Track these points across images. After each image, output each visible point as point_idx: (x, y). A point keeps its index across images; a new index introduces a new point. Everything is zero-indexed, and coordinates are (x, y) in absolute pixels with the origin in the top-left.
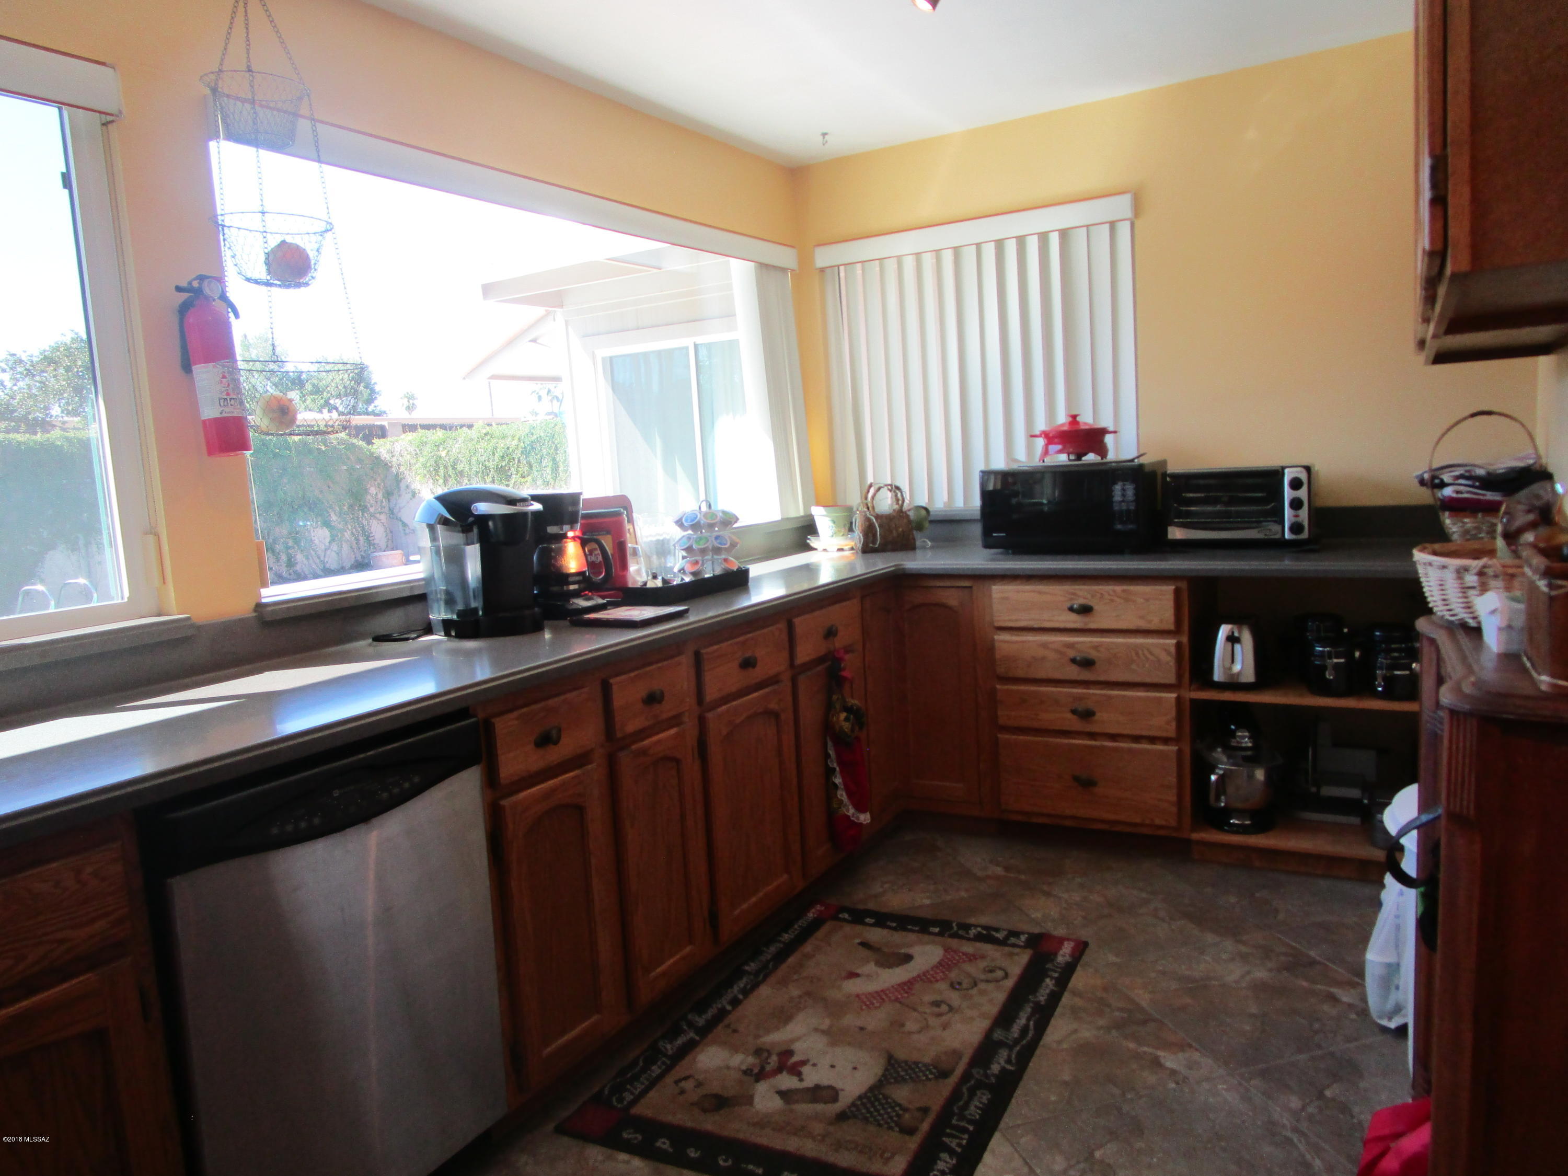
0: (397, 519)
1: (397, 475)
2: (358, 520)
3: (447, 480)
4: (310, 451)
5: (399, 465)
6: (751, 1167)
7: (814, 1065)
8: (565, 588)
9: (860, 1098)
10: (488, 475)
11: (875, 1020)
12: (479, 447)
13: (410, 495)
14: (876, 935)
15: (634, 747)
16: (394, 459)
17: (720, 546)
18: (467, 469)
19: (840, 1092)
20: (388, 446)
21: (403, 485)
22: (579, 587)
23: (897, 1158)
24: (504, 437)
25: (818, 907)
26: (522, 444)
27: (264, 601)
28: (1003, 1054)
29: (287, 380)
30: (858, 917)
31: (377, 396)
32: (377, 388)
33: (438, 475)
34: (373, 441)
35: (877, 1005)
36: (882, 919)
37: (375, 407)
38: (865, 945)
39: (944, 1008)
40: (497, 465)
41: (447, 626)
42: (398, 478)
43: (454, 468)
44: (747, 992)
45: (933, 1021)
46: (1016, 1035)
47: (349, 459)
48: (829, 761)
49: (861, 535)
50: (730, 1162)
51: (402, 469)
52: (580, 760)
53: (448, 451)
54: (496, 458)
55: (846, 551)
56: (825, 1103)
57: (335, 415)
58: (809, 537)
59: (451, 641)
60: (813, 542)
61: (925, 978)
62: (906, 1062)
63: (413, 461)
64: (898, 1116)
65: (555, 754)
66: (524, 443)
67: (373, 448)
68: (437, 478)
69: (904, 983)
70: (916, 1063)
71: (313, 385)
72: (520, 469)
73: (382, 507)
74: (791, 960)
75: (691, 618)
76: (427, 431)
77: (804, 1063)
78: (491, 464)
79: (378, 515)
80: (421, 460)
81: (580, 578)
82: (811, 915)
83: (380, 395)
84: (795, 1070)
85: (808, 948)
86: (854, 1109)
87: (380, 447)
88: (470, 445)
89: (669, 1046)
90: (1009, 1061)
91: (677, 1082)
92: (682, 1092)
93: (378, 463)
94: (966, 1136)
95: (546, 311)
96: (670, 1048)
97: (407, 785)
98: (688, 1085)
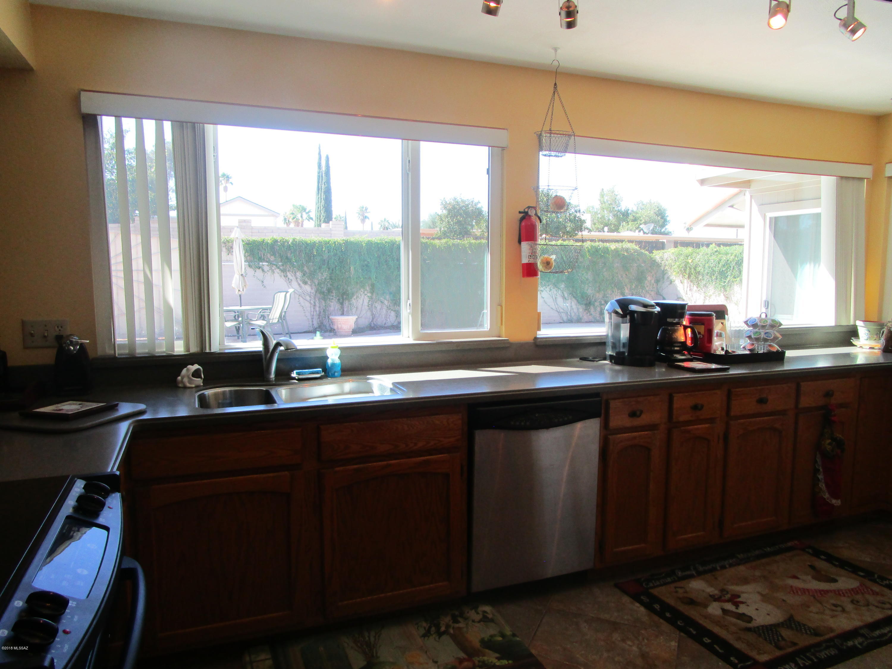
0: (660, 295)
1: (663, 271)
2: (639, 294)
3: (691, 276)
4: (619, 255)
5: (665, 266)
6: (691, 629)
7: (748, 605)
8: (673, 348)
9: (763, 626)
10: (714, 275)
11: (793, 600)
12: (711, 258)
13: (669, 283)
14: (821, 564)
15: (682, 428)
16: (663, 262)
17: (766, 338)
18: (702, 271)
19: (753, 620)
20: (661, 255)
21: (666, 277)
22: (680, 349)
23: (766, 655)
24: (727, 254)
25: (796, 542)
26: (737, 259)
27: (538, 336)
28: (860, 640)
29: (620, 213)
30: (817, 554)
31: (668, 223)
32: (668, 219)
33: (686, 273)
34: (653, 252)
35: (800, 594)
36: (830, 559)
37: (666, 229)
38: (812, 567)
39: (839, 609)
40: (720, 270)
41: (611, 358)
42: (664, 273)
43: (695, 269)
44: (731, 566)
45: (828, 612)
46: (875, 635)
47: (638, 260)
48: (816, 464)
49: (884, 341)
50: (683, 624)
51: (667, 268)
52: (652, 427)
53: (693, 260)
54: (720, 266)
55: (876, 349)
56: (743, 621)
57: (641, 234)
58: (852, 338)
59: (612, 365)
60: (854, 341)
61: (838, 593)
62: (798, 622)
63: (673, 264)
64: (778, 640)
65: (637, 422)
66: (737, 258)
67: (653, 255)
68: (685, 274)
69: (823, 590)
70: (804, 625)
71: (634, 216)
72: (733, 273)
73: (653, 288)
74: (764, 561)
75: (731, 372)
76: (683, 248)
77: (742, 603)
78: (716, 269)
79: (650, 292)
80: (677, 263)
81: (680, 345)
82: (789, 544)
83: (669, 223)
84: (737, 605)
85: (778, 558)
86: (757, 629)
87: (657, 255)
88: (706, 257)
89: (680, 573)
90: (860, 644)
91: (676, 588)
92: (676, 592)
93: (654, 264)
94: (810, 662)
95: (740, 190)
96: (680, 574)
97: (566, 419)
98: (680, 591)
